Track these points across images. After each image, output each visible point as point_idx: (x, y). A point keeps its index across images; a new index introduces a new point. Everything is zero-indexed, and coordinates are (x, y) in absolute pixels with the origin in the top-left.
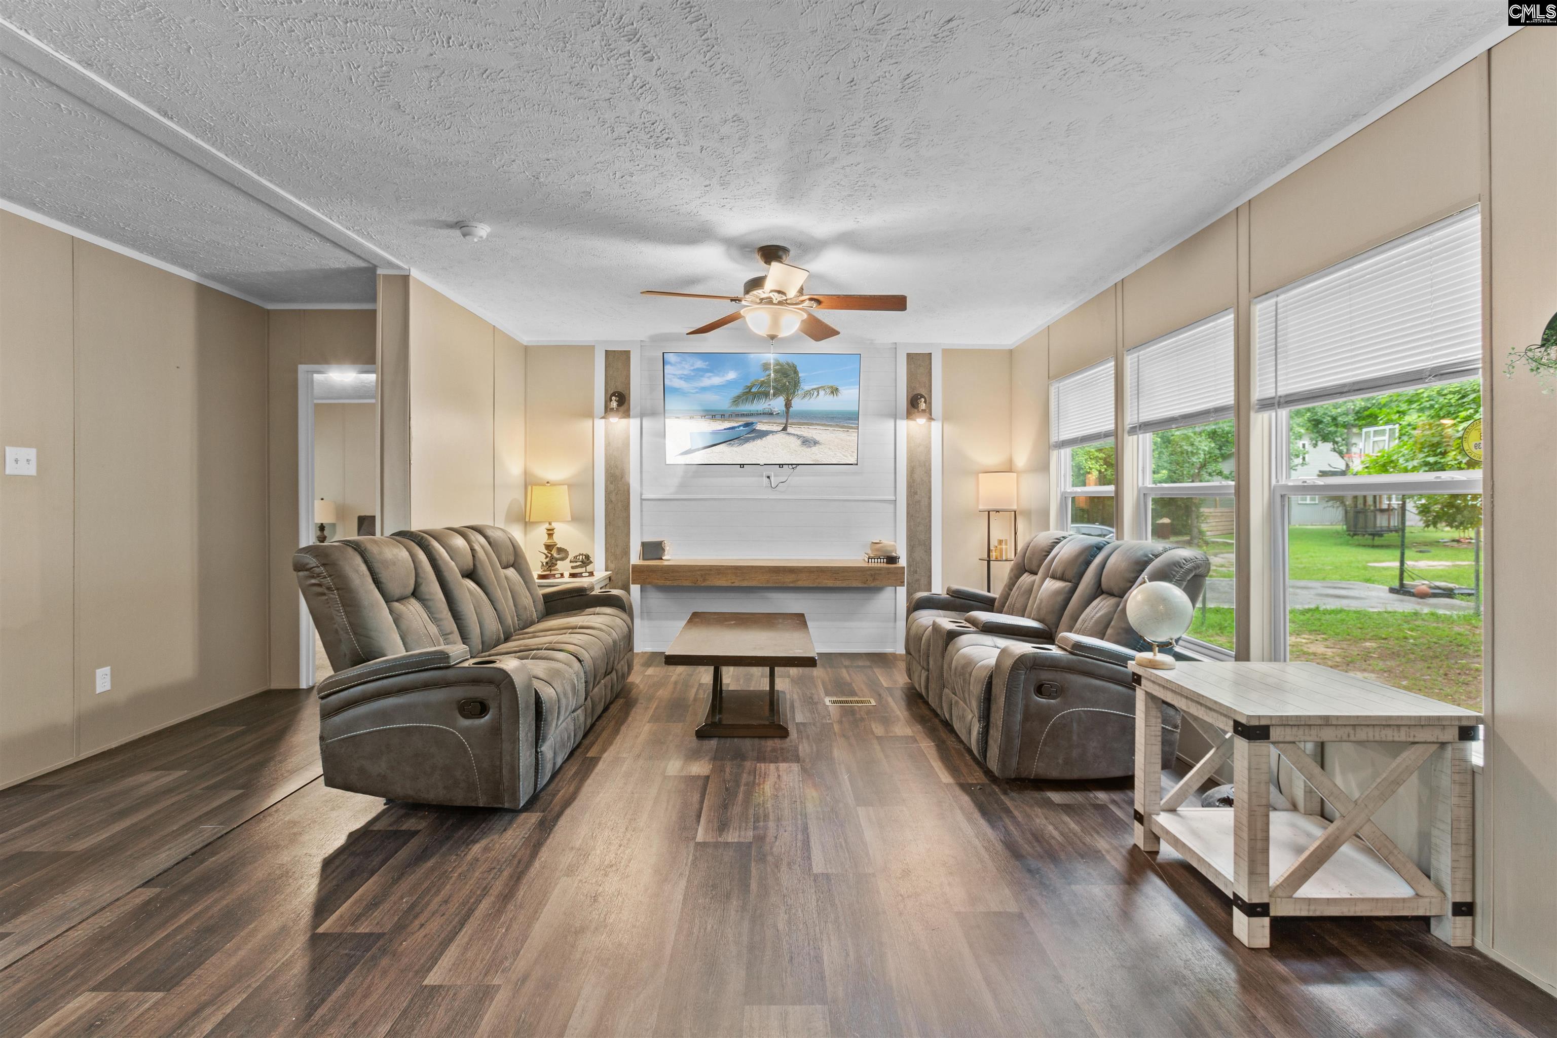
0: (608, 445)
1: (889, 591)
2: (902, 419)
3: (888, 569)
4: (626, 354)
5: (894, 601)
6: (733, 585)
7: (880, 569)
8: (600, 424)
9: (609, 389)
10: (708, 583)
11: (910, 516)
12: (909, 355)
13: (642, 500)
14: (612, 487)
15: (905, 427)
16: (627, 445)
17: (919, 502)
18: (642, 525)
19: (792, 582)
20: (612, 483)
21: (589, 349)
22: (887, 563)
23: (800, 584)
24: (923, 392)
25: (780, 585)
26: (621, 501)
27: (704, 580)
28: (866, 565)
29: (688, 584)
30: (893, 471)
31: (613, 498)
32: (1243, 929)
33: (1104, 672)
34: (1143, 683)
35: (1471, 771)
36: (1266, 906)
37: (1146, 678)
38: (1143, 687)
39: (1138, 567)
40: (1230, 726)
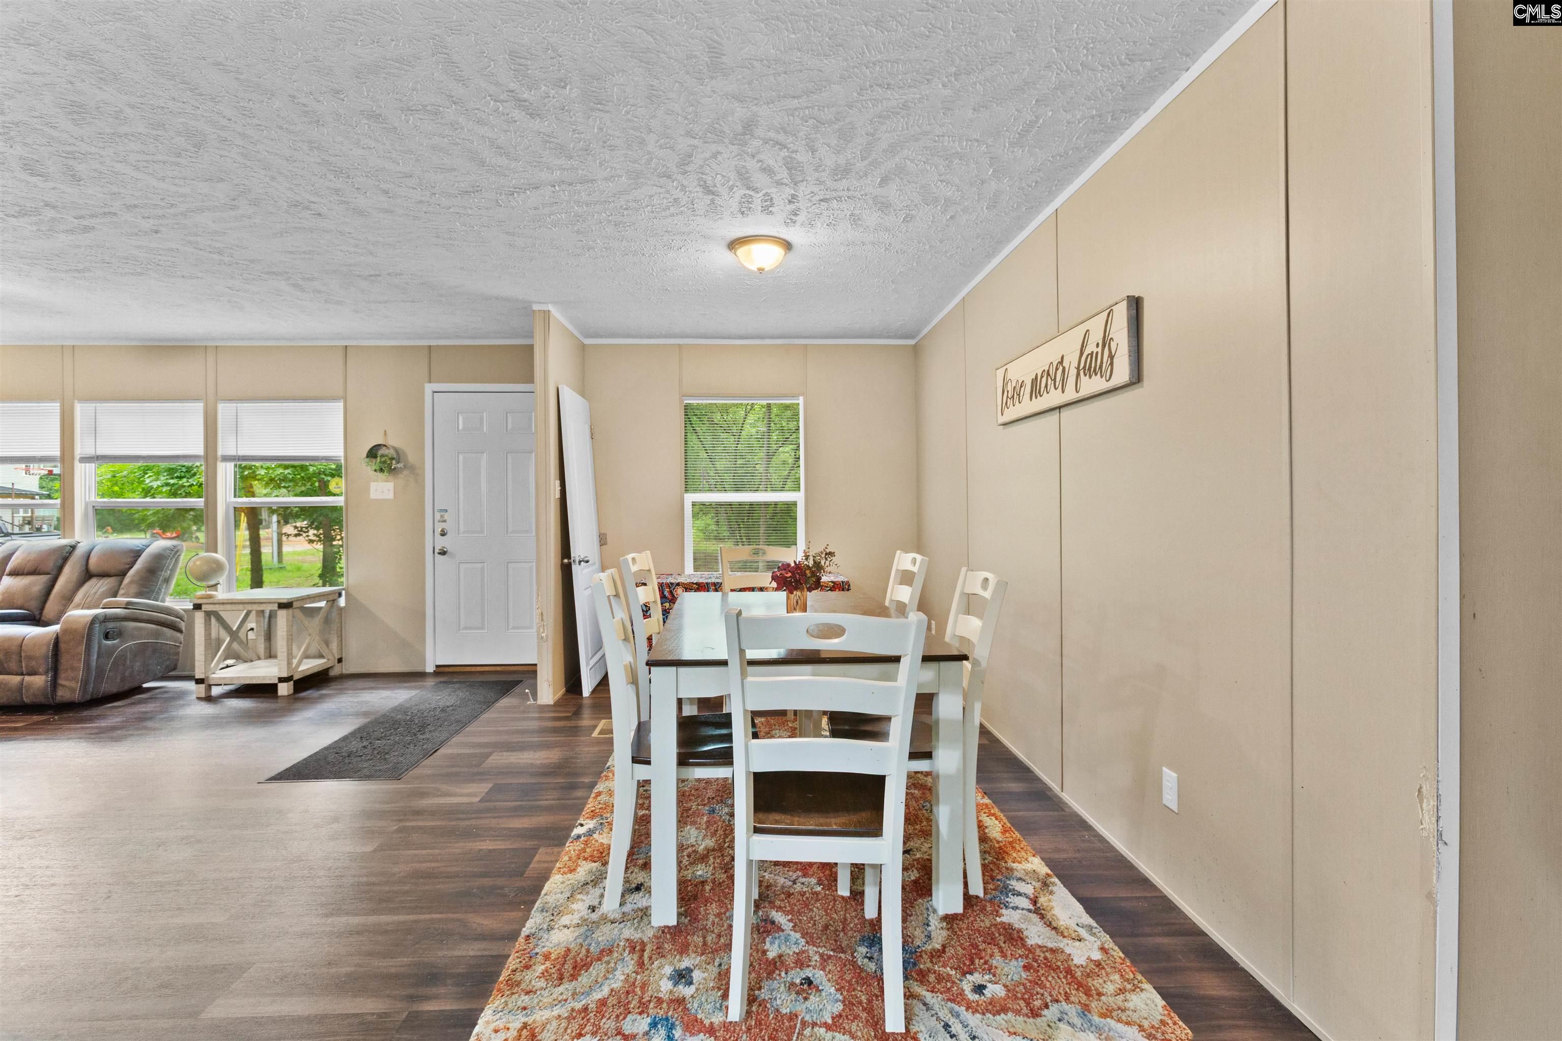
32: (284, 689)
33: (145, 617)
34: (204, 607)
35: (341, 609)
36: (292, 676)
37: (207, 604)
38: (203, 609)
39: (132, 555)
40: (275, 607)
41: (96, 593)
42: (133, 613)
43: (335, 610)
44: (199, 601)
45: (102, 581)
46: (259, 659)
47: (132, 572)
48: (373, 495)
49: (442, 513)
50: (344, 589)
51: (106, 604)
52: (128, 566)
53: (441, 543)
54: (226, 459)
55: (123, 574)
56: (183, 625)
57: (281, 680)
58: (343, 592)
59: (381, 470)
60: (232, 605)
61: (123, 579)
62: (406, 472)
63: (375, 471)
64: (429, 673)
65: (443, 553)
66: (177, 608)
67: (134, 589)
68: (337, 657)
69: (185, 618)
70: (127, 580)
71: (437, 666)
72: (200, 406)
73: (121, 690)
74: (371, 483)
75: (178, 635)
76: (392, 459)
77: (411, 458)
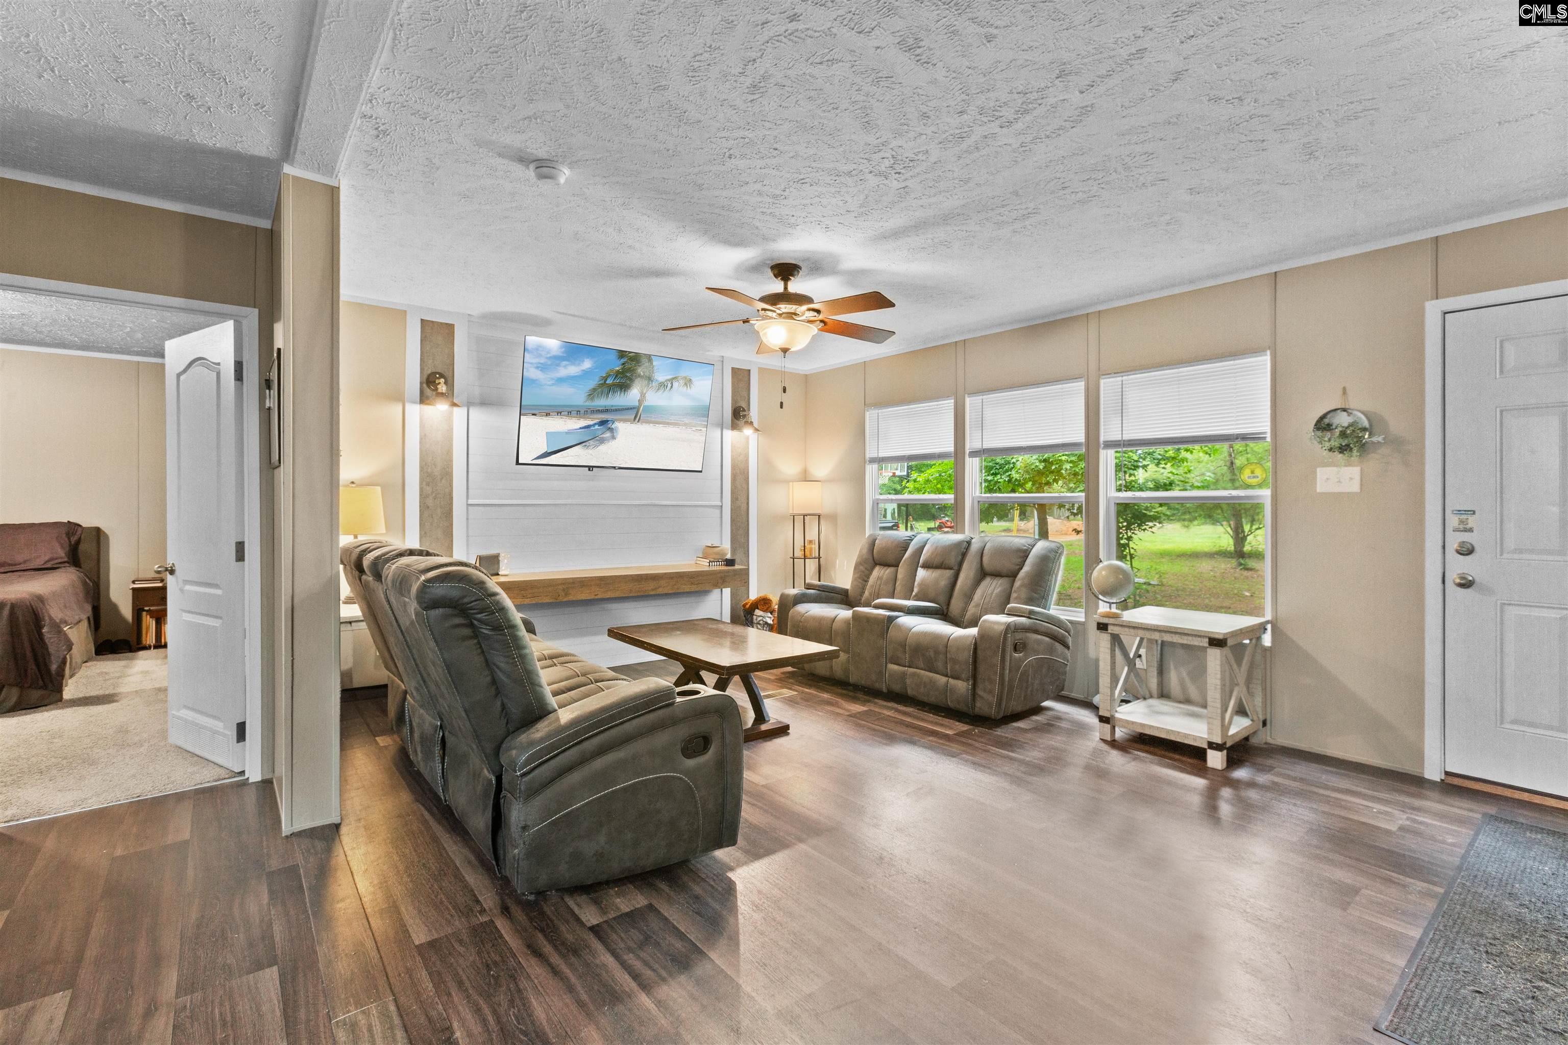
0: (423, 439)
1: (717, 592)
2: (727, 429)
3: (728, 571)
4: (449, 329)
5: (720, 602)
6: (596, 597)
7: (720, 572)
8: (415, 411)
9: (426, 368)
10: (571, 598)
11: (733, 521)
12: (733, 369)
13: (468, 505)
14: (428, 489)
15: (730, 435)
16: (449, 438)
17: (740, 507)
18: (468, 536)
19: (653, 590)
20: (428, 484)
21: (399, 315)
22: (727, 565)
23: (660, 591)
24: (744, 405)
25: (642, 594)
26: (441, 507)
27: (566, 595)
28: (707, 569)
29: (548, 601)
30: (720, 477)
31: (430, 502)
32: (1216, 760)
33: (1043, 629)
34: (1110, 628)
35: (1265, 649)
36: (1225, 743)
37: (1114, 625)
38: (1109, 631)
39: (1022, 554)
40: (1205, 643)
41: (992, 593)
42: (1035, 624)
43: (1259, 651)
44: (1105, 621)
45: (995, 582)
46: (1151, 697)
47: (1022, 573)
48: (1320, 488)
49: (1464, 517)
50: (1267, 622)
51: (1010, 610)
52: (1018, 567)
53: (1458, 566)
54: (1109, 445)
55: (1013, 575)
56: (1070, 641)
57: (1212, 745)
58: (1269, 627)
59: (1343, 449)
60: (1146, 632)
61: (1014, 581)
62: (1384, 450)
63: (1331, 450)
64: (1432, 783)
65: (1466, 584)
66: (1062, 617)
67: (1024, 594)
68: (1262, 718)
69: (1072, 632)
70: (1017, 584)
71: (1447, 774)
72: (1080, 385)
73: (1024, 709)
74: (1319, 471)
75: (1066, 651)
76: (1364, 429)
77: (1397, 425)
